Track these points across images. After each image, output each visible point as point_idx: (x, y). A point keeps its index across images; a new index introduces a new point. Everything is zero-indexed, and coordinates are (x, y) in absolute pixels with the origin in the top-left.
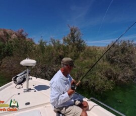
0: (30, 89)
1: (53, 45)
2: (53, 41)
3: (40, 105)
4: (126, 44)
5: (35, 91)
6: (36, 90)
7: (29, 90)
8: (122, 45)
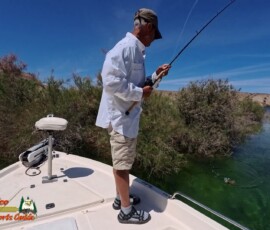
0: (56, 177)
1: (77, 89)
2: (77, 80)
3: (76, 208)
4: (215, 87)
5: (65, 181)
6: (66, 178)
7: (53, 178)
8: (208, 89)
